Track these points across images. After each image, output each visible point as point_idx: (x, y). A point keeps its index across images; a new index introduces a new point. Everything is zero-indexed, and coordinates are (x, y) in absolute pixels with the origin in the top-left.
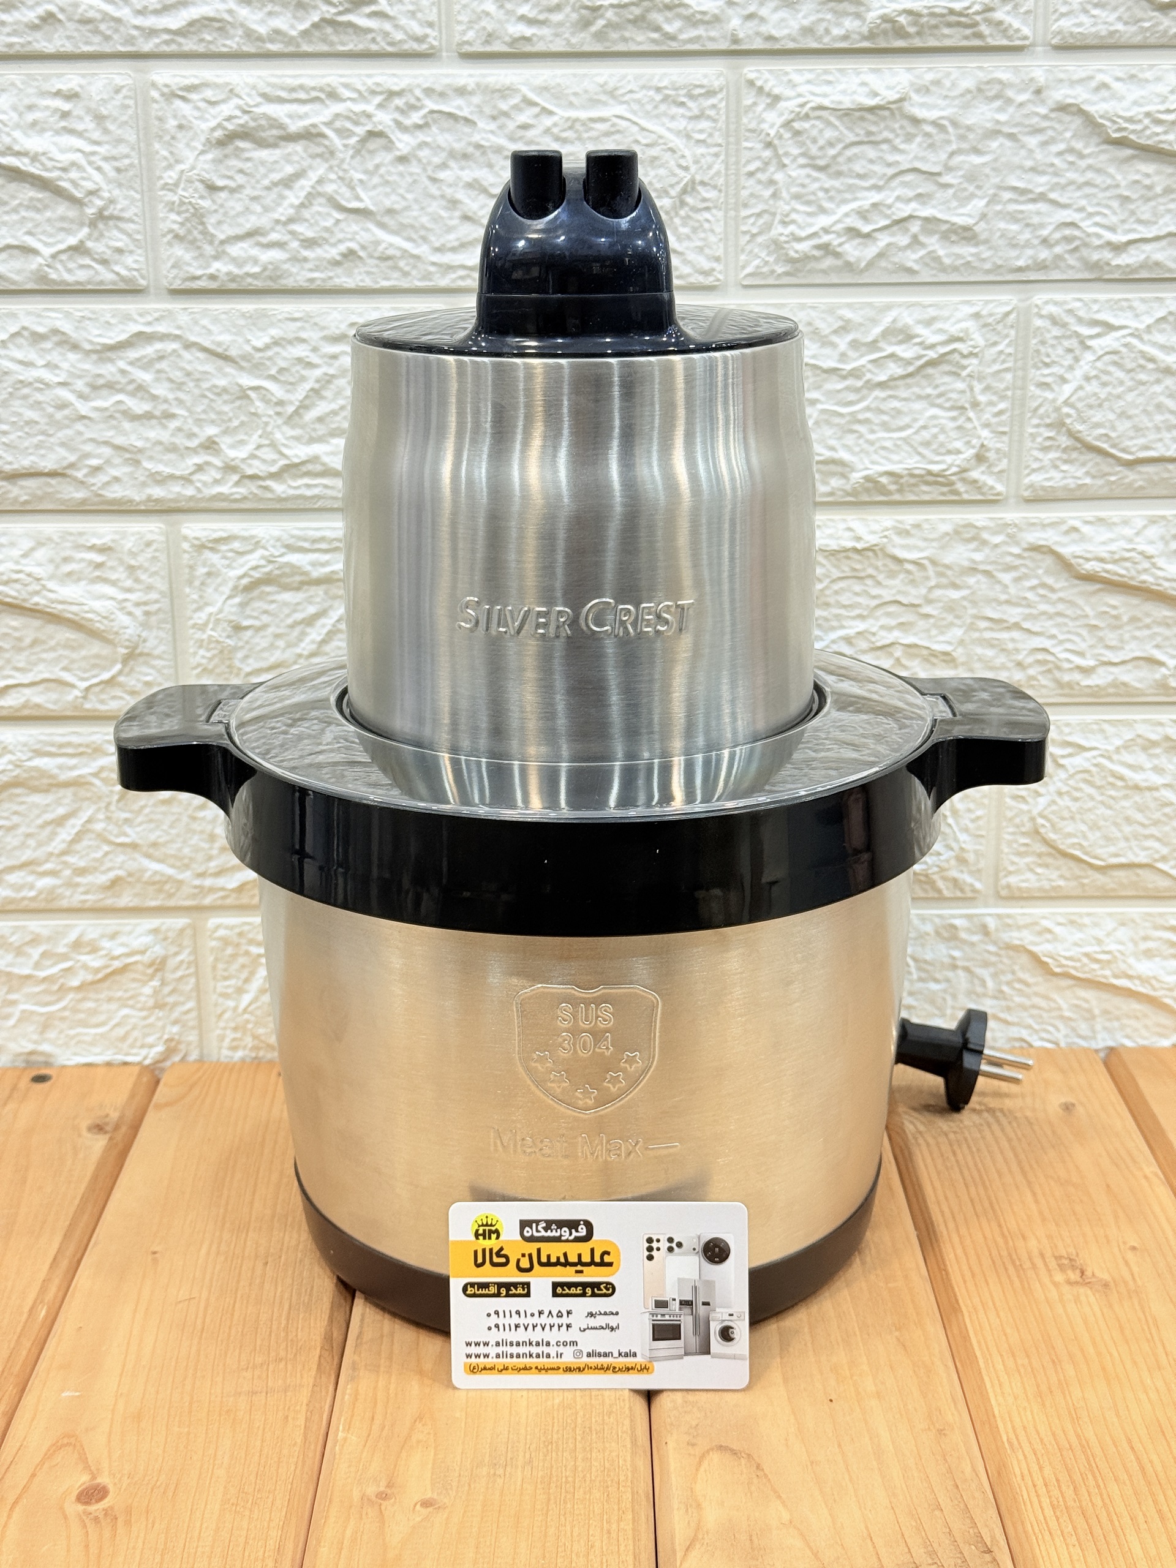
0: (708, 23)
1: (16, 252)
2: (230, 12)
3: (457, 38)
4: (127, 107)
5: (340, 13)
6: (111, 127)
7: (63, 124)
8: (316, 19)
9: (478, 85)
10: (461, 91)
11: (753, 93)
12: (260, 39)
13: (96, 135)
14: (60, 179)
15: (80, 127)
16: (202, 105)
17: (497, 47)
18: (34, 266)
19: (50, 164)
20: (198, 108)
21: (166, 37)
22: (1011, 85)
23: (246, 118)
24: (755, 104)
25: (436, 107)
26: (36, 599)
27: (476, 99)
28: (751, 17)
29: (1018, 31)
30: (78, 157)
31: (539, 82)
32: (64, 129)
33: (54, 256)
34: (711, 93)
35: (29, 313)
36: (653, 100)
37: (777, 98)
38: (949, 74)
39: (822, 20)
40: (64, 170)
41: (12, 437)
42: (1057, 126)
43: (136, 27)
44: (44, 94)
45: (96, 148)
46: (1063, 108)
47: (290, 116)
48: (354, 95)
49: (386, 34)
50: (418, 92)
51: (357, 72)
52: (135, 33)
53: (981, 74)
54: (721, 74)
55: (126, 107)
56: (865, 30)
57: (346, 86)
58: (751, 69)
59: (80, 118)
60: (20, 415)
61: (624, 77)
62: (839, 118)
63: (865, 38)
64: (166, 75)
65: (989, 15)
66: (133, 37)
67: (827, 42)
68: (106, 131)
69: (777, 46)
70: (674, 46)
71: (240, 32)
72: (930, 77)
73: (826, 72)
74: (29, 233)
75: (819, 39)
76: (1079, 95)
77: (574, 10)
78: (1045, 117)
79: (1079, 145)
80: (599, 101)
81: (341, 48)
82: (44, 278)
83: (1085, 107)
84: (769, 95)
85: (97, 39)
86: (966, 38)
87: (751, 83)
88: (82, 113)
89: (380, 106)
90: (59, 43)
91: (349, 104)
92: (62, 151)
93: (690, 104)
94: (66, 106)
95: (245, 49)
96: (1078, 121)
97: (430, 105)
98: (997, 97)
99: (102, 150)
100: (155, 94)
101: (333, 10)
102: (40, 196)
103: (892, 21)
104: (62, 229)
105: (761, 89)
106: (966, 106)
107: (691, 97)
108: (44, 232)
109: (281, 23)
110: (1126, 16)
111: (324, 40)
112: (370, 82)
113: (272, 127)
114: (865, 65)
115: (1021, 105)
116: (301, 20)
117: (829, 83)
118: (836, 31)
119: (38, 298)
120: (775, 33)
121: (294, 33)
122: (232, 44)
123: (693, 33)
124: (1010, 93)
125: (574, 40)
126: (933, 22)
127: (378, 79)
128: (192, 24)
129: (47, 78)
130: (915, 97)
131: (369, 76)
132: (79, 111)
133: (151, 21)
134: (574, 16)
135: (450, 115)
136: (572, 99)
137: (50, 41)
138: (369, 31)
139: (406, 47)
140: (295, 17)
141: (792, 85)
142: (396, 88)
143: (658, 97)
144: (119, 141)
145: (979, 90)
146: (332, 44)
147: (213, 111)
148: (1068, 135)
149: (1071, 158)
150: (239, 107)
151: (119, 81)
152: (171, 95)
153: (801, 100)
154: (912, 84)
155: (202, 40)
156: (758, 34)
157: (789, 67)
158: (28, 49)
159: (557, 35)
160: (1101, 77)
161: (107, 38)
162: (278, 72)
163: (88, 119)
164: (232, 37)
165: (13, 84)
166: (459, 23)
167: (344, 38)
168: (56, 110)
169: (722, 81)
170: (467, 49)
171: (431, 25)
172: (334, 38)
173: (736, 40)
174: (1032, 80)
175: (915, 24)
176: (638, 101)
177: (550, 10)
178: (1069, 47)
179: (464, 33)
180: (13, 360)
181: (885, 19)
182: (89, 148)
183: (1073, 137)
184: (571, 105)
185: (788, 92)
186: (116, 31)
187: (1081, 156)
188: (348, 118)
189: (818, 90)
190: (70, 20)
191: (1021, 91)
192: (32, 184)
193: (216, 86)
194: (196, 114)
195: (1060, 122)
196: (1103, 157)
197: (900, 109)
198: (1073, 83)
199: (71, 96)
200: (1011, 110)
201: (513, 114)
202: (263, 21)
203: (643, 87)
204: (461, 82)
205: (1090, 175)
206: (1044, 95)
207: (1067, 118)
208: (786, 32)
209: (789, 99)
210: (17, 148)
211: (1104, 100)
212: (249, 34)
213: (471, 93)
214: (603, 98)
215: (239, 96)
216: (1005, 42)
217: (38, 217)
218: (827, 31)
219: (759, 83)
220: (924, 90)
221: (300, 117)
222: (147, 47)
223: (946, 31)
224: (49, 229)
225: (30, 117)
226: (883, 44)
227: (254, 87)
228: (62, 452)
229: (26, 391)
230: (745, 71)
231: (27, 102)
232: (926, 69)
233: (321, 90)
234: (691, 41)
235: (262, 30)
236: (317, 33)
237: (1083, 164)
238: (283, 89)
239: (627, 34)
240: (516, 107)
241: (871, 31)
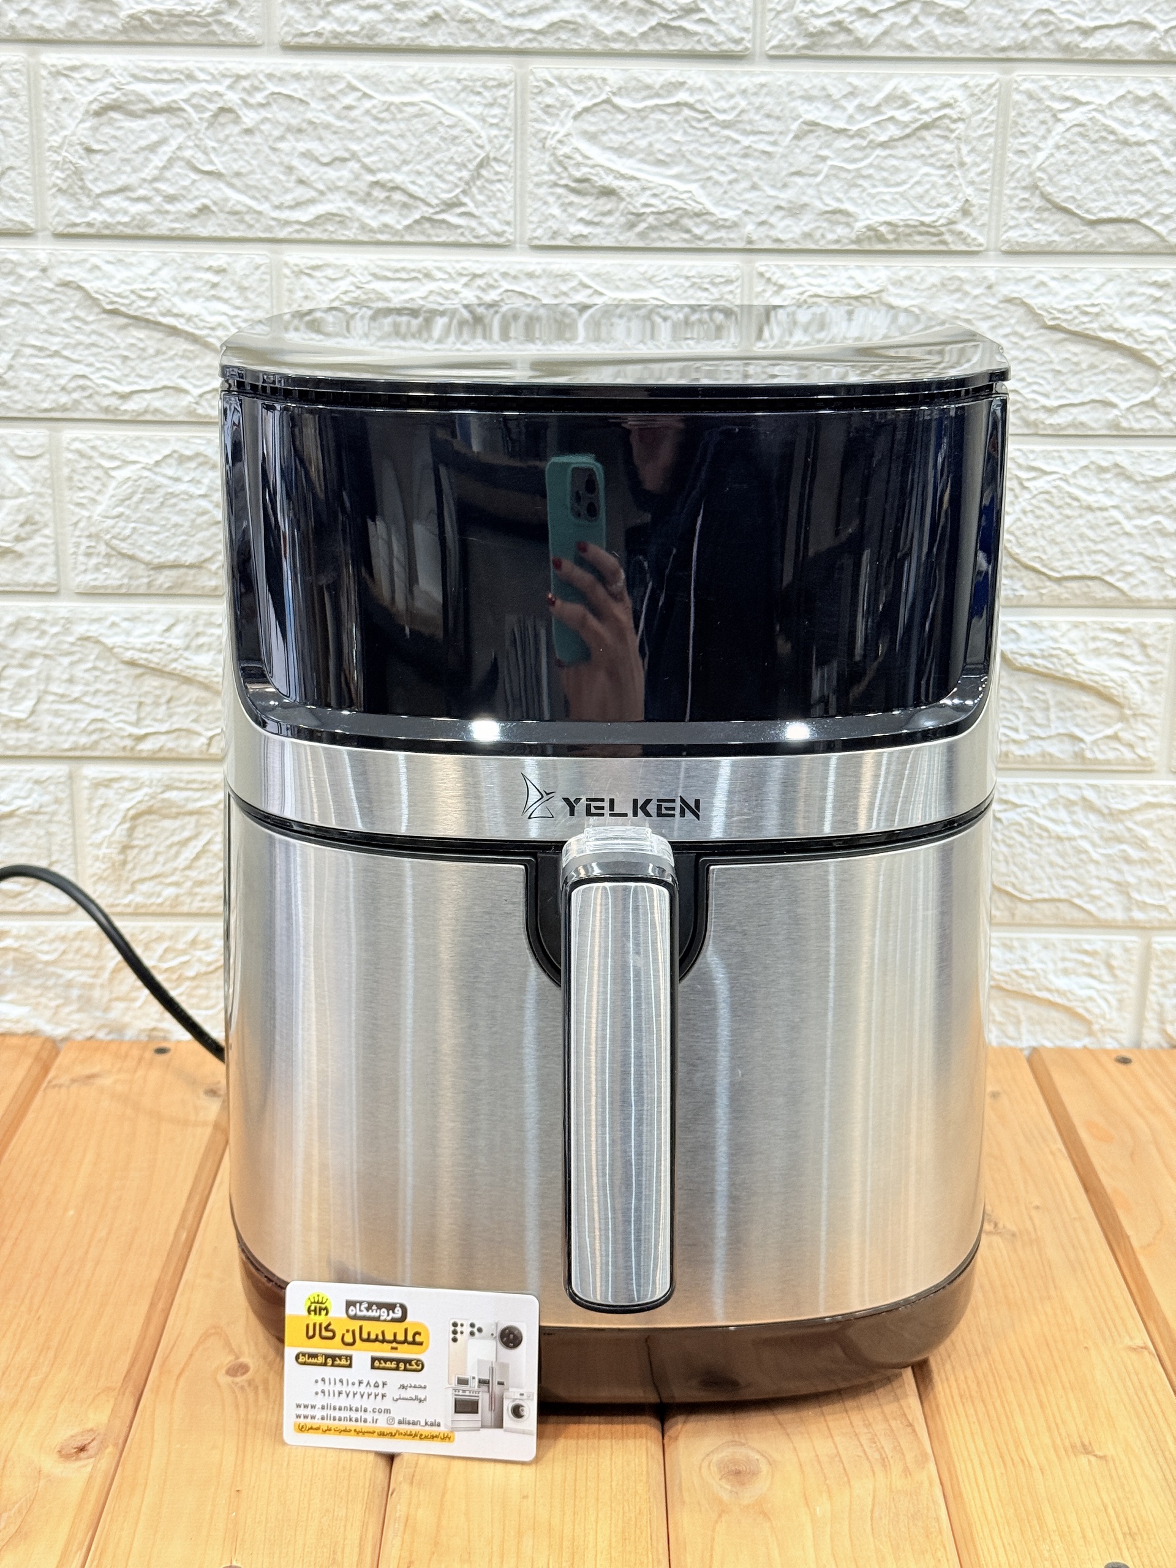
0: (729, 227)
1: (170, 391)
2: (349, 209)
3: (528, 235)
4: (265, 280)
5: (437, 213)
6: (251, 296)
7: (213, 292)
8: (417, 216)
9: (544, 271)
10: (531, 275)
11: (763, 281)
12: (372, 231)
13: (239, 302)
14: (209, 336)
15: (226, 295)
16: (324, 281)
17: (560, 242)
18: (184, 403)
19: (201, 324)
20: (320, 284)
21: (297, 227)
22: (968, 281)
23: (359, 292)
24: (764, 291)
25: (510, 287)
26: (174, 665)
27: (542, 282)
28: (763, 223)
29: (974, 239)
30: (223, 319)
31: (592, 270)
32: (213, 296)
33: (201, 396)
34: (729, 282)
35: (178, 439)
36: (682, 286)
37: (782, 287)
38: (918, 272)
39: (819, 227)
40: (212, 329)
41: (161, 536)
42: (1004, 314)
43: (274, 219)
44: (198, 268)
45: (238, 312)
46: (1009, 301)
47: (394, 291)
48: (446, 276)
49: (472, 230)
50: (496, 276)
51: (449, 257)
52: (273, 223)
53: (944, 273)
54: (737, 267)
55: (263, 281)
56: (853, 236)
57: (439, 269)
58: (762, 263)
59: (226, 288)
60: (168, 519)
61: (660, 267)
62: (831, 303)
63: (853, 242)
64: (296, 256)
65: (952, 227)
66: (271, 227)
67: (823, 245)
68: (246, 299)
69: (783, 247)
70: (701, 244)
71: (356, 225)
72: (903, 273)
73: (821, 267)
74: (182, 377)
75: (816, 242)
76: (1022, 291)
77: (622, 214)
78: (995, 307)
79: (1021, 329)
80: (639, 286)
81: (436, 240)
82: (192, 413)
83: (1027, 300)
84: (775, 284)
85: (242, 227)
86: (934, 244)
87: (761, 275)
88: (227, 284)
89: (466, 285)
90: (212, 229)
91: (441, 283)
92: (212, 314)
93: (713, 290)
94: (216, 279)
95: (360, 238)
96: (1021, 311)
97: (505, 285)
98: (957, 290)
99: (243, 314)
100: (287, 271)
101: (431, 211)
102: (191, 348)
103: (875, 230)
104: (208, 375)
105: (769, 280)
106: (932, 297)
107: (713, 284)
108: (194, 377)
109: (389, 219)
110: (1062, 229)
111: (423, 233)
112: (458, 266)
113: (379, 299)
114: (852, 262)
115: (976, 297)
116: (405, 217)
117: (824, 276)
118: (830, 236)
119: (186, 427)
120: (781, 236)
121: (399, 227)
122: (350, 234)
123: (716, 235)
124: (967, 288)
125: (621, 238)
126: (908, 231)
127: (465, 264)
128: (318, 217)
129: (201, 256)
130: (891, 289)
131: (458, 261)
132: (225, 283)
133: (285, 215)
134: (623, 220)
135: (521, 294)
136: (619, 283)
137: (204, 227)
138: (458, 227)
139: (488, 240)
140: (401, 215)
141: (794, 277)
142: (479, 272)
143: (687, 284)
144: (256, 307)
145: (943, 285)
146: (429, 236)
147: (333, 286)
148: (1013, 321)
149: (1014, 339)
150: (353, 284)
151: (259, 260)
152: (300, 273)
153: (801, 290)
154: (890, 279)
155: (326, 230)
156: (768, 237)
157: (791, 262)
158: (187, 233)
159: (608, 234)
160: (1040, 277)
161: (251, 226)
162: (385, 256)
163: (233, 289)
164: (350, 229)
165: (173, 260)
166: (531, 222)
167: (440, 232)
168: (207, 282)
169: (738, 272)
170: (536, 242)
171: (508, 223)
172: (431, 232)
173: (750, 242)
174: (985, 278)
175: (893, 232)
176: (671, 287)
177: (604, 214)
178: (1015, 252)
179: (534, 230)
180: (164, 476)
181: (869, 228)
182: (233, 312)
183: (1017, 322)
184: (618, 288)
185: (791, 283)
186: (258, 221)
187: (1023, 338)
188: (439, 294)
189: (815, 281)
190: (221, 211)
191: (978, 286)
192: (186, 339)
193: (336, 267)
194: (320, 288)
195: (1007, 311)
196: (1041, 339)
197: (879, 298)
198: (1018, 281)
199: (220, 271)
200: (968, 300)
201: (571, 294)
202: (374, 217)
203: (676, 276)
204: (531, 268)
205: (1029, 353)
206: (994, 289)
207: (1012, 308)
208: (790, 236)
209: (791, 288)
210: (175, 311)
211: (1042, 295)
212: (363, 227)
213: (539, 277)
214: (644, 283)
215: (353, 275)
216: (964, 248)
217: (190, 364)
218: (823, 236)
219: (768, 275)
220: (899, 284)
221: (402, 293)
222: (282, 234)
223: (918, 238)
224: (198, 374)
225: (187, 286)
226: (867, 247)
227: (366, 268)
228: (201, 549)
229: (173, 501)
230: (757, 264)
231: (184, 274)
232: (900, 267)
233: (419, 271)
234: (714, 241)
235: (374, 224)
236: (417, 228)
237: (1024, 344)
238: (388, 270)
239: (664, 235)
240: (573, 289)
241: (858, 237)
